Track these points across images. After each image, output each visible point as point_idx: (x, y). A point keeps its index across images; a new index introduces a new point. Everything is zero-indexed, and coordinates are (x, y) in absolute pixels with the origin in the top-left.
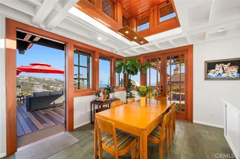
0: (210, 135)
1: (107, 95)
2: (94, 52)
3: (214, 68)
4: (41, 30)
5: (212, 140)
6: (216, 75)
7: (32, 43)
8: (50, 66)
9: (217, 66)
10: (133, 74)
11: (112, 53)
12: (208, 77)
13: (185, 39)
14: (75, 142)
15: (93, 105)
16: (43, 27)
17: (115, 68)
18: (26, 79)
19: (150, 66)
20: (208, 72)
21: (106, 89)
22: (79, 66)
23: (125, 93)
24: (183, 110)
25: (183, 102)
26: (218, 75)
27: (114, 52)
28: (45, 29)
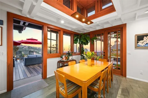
0: (139, 87)
1: (68, 58)
2: (60, 31)
3: (143, 40)
4: (27, 18)
5: (141, 91)
6: (144, 44)
7: (25, 26)
8: (37, 40)
9: (145, 37)
10: (85, 45)
11: (72, 31)
12: (138, 46)
13: (120, 19)
14: (46, 86)
15: (59, 63)
16: (28, 16)
17: (74, 41)
18: (27, 48)
19: (96, 39)
20: (138, 43)
21: (67, 53)
22: (51, 39)
23: (80, 56)
24: (119, 69)
25: (119, 63)
26: (146, 45)
27: (73, 31)
28: (29, 18)
